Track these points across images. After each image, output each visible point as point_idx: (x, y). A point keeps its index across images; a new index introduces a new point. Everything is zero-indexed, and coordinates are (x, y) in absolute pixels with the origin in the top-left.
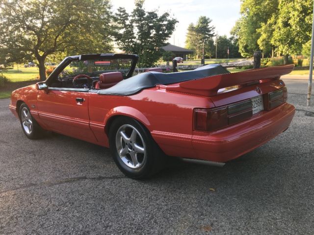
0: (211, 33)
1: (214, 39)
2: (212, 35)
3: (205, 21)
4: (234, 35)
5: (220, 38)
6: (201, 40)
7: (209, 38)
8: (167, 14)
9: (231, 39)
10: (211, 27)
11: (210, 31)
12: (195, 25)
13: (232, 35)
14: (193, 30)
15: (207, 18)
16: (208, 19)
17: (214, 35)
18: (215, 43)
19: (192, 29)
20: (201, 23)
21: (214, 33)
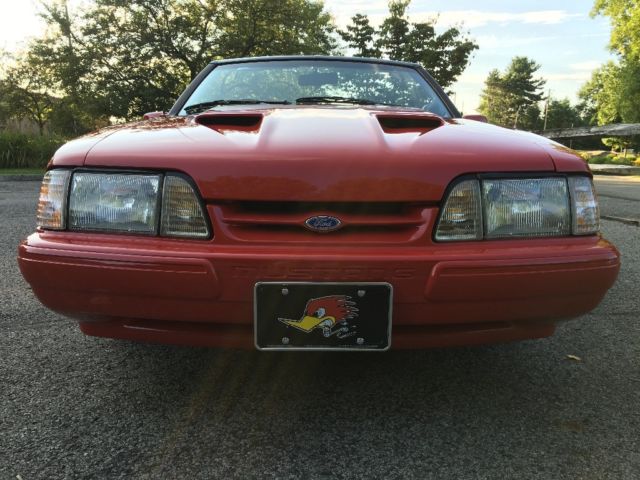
0: (537, 92)
1: (542, 105)
2: (538, 98)
3: (524, 67)
4: (587, 99)
5: (556, 104)
6: (512, 105)
7: (531, 103)
8: (454, 32)
9: (580, 107)
10: (536, 81)
11: (533, 89)
12: (503, 74)
13: (582, 101)
14: (497, 85)
15: (529, 61)
16: (533, 63)
17: (542, 97)
18: (542, 115)
19: (494, 81)
20: (516, 70)
21: (542, 94)
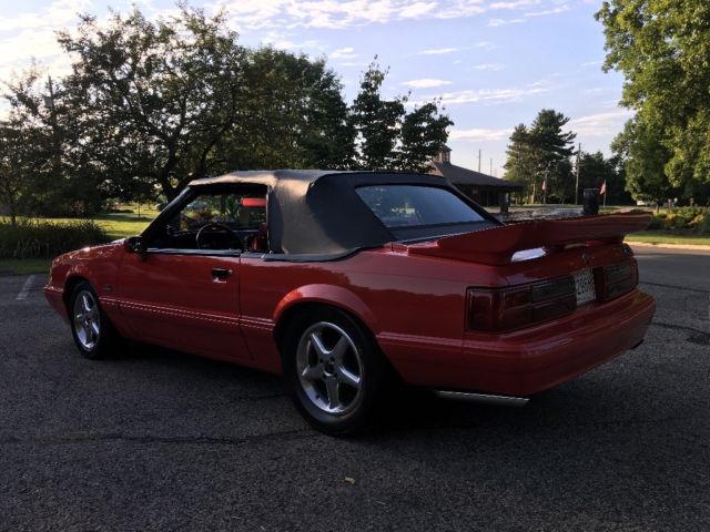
0: (567, 146)
1: (573, 159)
2: (568, 153)
3: (551, 121)
4: (621, 152)
5: (588, 157)
6: (541, 161)
7: (561, 158)
8: (431, 108)
9: (615, 161)
10: (566, 135)
11: (563, 143)
12: (529, 128)
13: (616, 154)
14: (524, 141)
15: (557, 114)
16: (561, 116)
17: (573, 151)
18: (574, 170)
19: (520, 136)
20: (542, 124)
21: (573, 148)
